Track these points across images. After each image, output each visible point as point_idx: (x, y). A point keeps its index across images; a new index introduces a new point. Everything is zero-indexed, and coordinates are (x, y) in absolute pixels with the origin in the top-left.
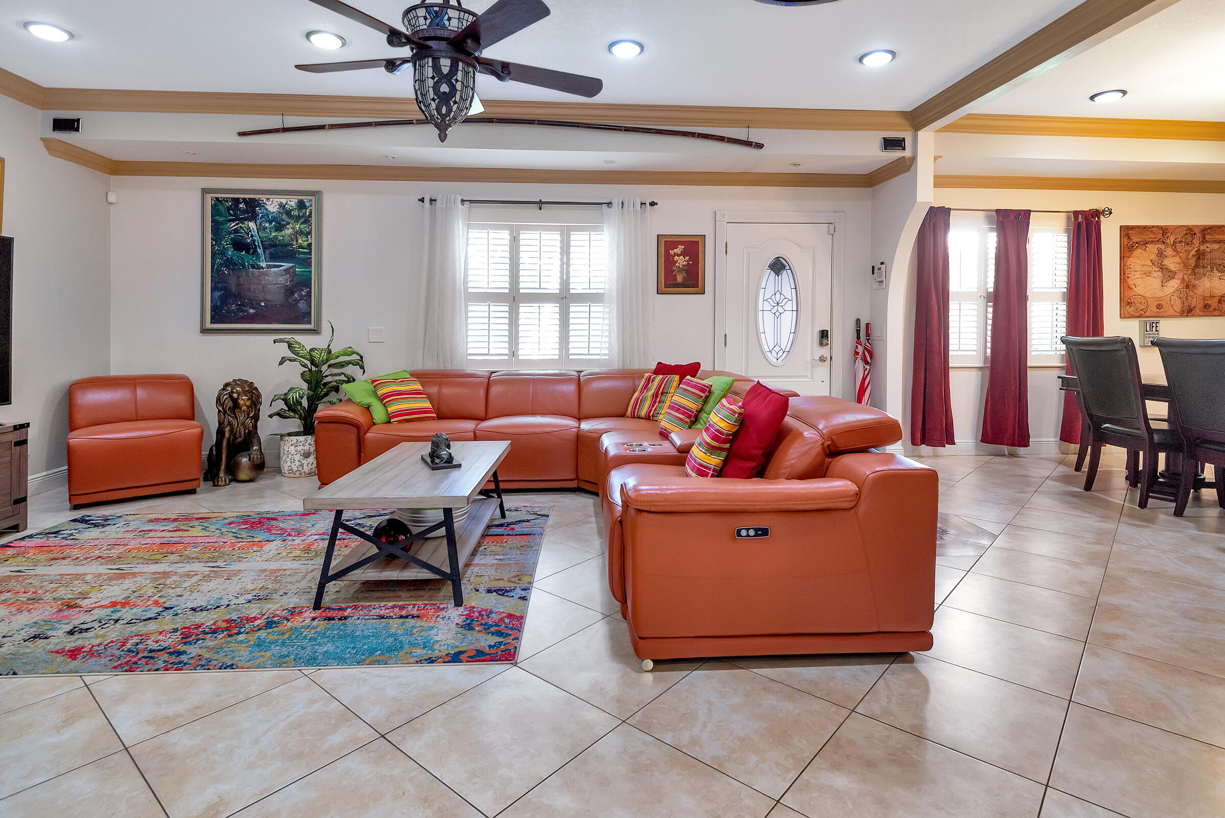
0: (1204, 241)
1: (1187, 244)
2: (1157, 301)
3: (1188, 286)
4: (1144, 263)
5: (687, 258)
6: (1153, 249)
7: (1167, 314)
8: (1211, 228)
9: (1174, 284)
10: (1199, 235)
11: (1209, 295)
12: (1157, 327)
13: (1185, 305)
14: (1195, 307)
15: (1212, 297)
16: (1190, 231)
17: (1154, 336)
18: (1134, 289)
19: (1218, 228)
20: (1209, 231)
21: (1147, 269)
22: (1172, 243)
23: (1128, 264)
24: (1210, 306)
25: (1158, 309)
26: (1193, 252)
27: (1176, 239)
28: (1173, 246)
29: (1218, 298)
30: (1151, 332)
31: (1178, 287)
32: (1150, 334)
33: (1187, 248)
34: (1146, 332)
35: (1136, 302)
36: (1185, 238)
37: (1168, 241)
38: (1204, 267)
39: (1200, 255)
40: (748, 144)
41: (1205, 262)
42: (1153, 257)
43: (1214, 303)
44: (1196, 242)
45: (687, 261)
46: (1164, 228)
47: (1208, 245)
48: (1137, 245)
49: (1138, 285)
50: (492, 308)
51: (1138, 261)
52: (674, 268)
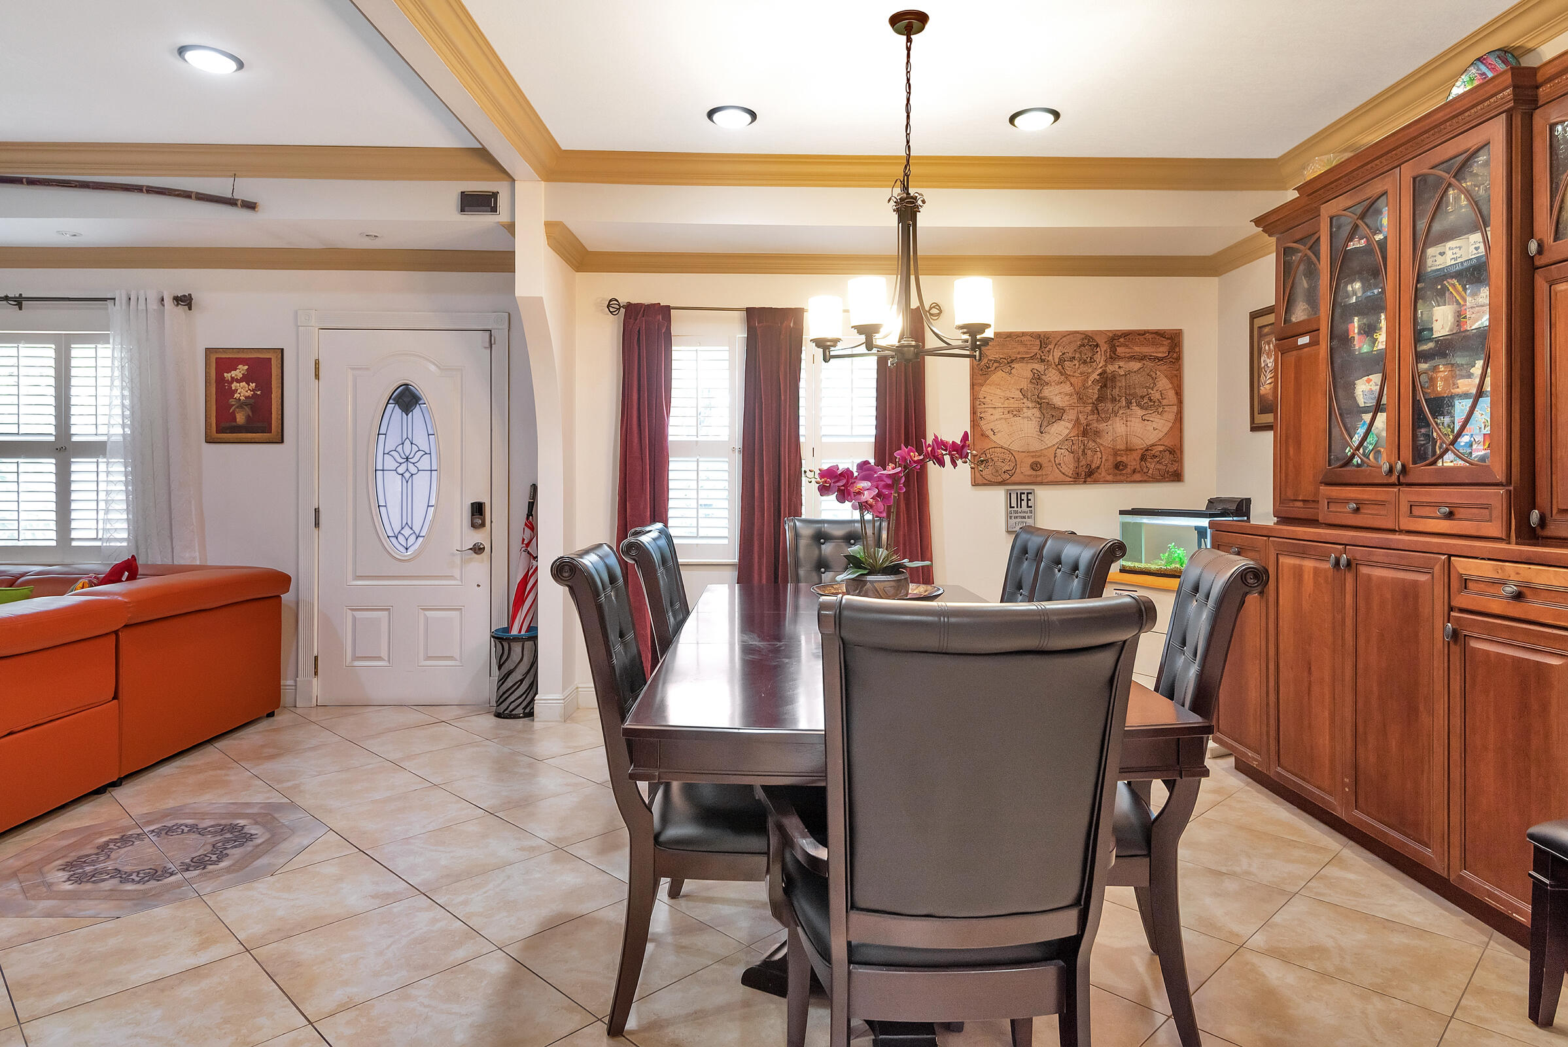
0: (1113, 357)
1: (1083, 363)
2: (1033, 457)
3: (1086, 432)
4: (1008, 394)
5: (253, 385)
6: (1023, 371)
7: (1051, 478)
8: (1127, 334)
9: (1061, 430)
10: (1104, 347)
11: (1123, 447)
12: (1028, 500)
13: (1081, 464)
14: (1098, 468)
15: (1129, 450)
16: (1088, 341)
17: (1024, 515)
18: (993, 437)
19: (1139, 334)
20: (1122, 340)
21: (1013, 404)
22: (1057, 361)
23: (981, 396)
24: (1126, 466)
25: (1034, 470)
26: (1095, 376)
27: (1063, 354)
28: (1060, 367)
29: (1140, 452)
30: (1019, 509)
31: (1069, 433)
32: (1016, 512)
33: (1084, 368)
34: (1009, 509)
35: (996, 459)
36: (1080, 353)
37: (1051, 358)
38: (1114, 400)
39: (1106, 381)
40: (231, 202)
41: (1116, 392)
42: (1024, 384)
43: (1132, 461)
44: (1100, 359)
45: (253, 390)
46: (1042, 336)
47: (1121, 364)
48: (995, 365)
49: (998, 432)
51: (998, 392)
52: (232, 401)
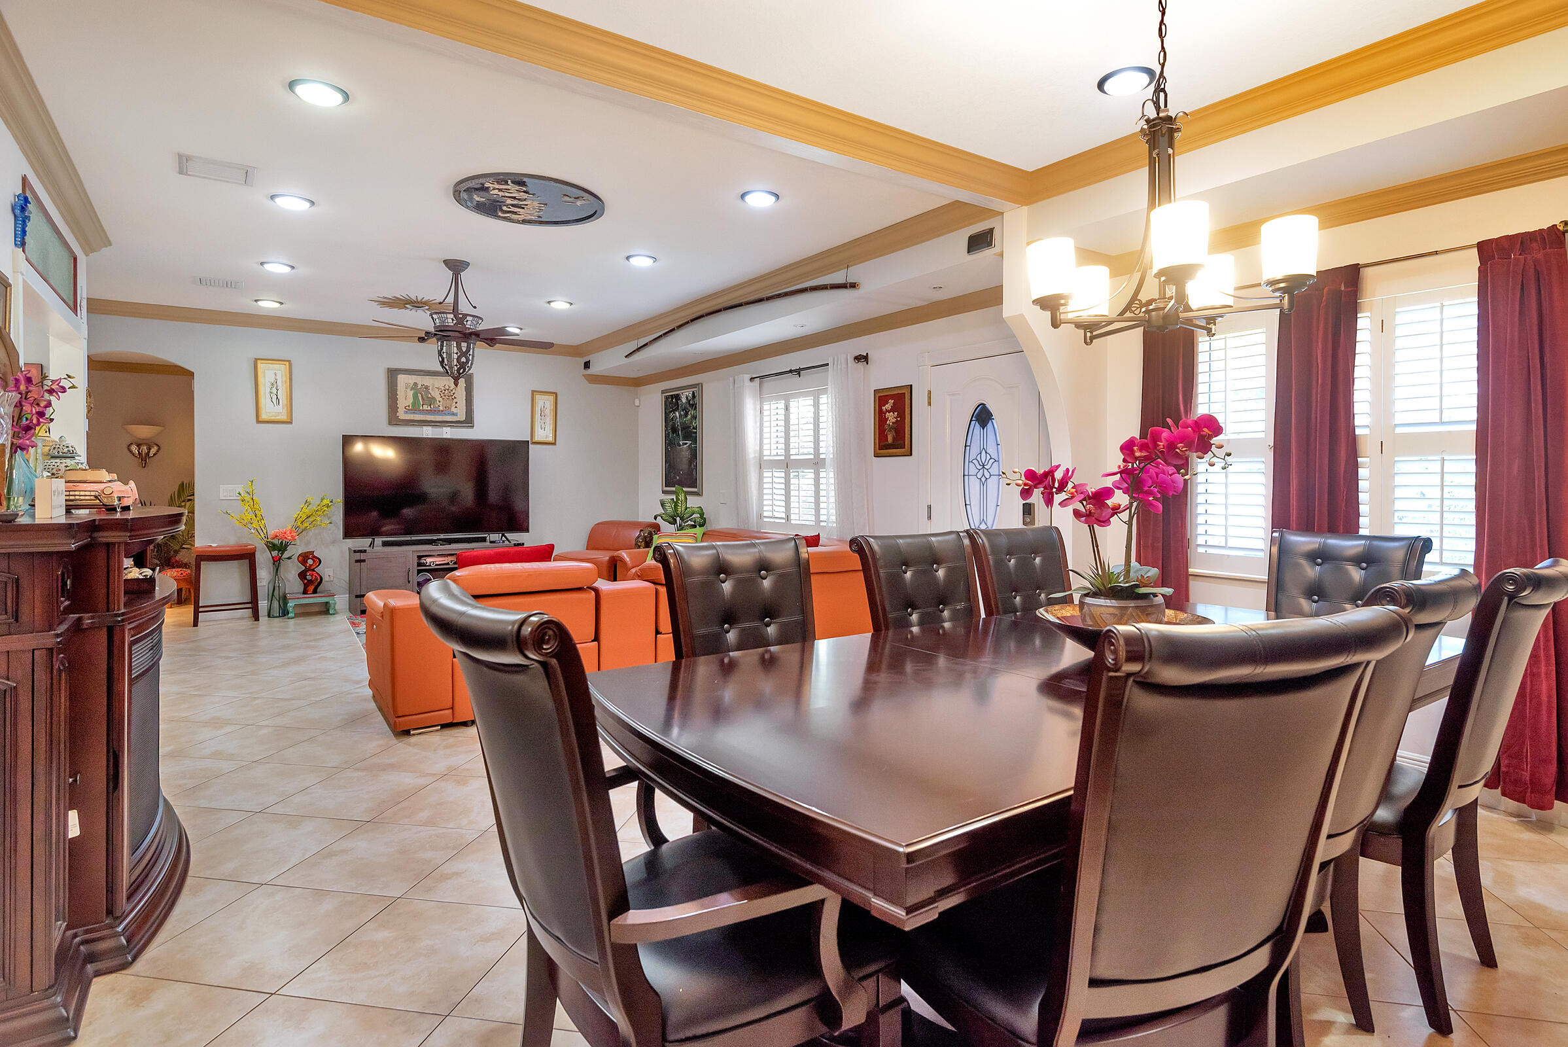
5: (896, 413)
40: (845, 286)
45: (896, 418)
50: (775, 474)
52: (886, 427)
